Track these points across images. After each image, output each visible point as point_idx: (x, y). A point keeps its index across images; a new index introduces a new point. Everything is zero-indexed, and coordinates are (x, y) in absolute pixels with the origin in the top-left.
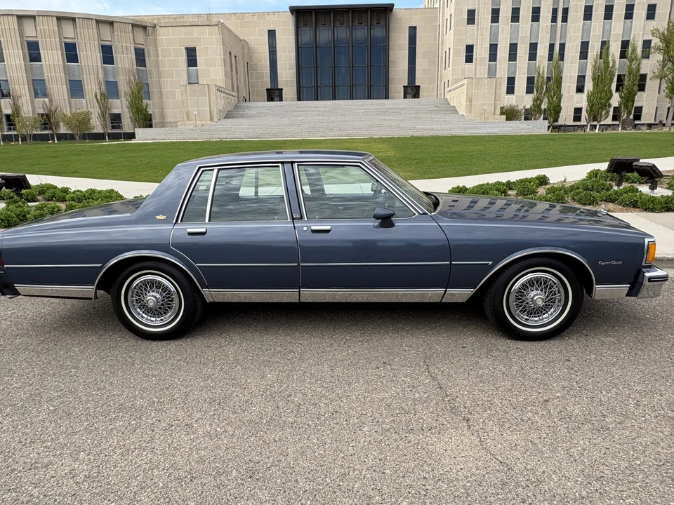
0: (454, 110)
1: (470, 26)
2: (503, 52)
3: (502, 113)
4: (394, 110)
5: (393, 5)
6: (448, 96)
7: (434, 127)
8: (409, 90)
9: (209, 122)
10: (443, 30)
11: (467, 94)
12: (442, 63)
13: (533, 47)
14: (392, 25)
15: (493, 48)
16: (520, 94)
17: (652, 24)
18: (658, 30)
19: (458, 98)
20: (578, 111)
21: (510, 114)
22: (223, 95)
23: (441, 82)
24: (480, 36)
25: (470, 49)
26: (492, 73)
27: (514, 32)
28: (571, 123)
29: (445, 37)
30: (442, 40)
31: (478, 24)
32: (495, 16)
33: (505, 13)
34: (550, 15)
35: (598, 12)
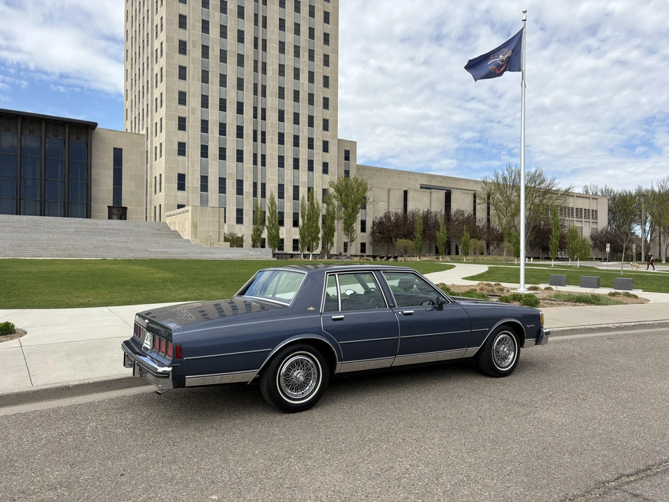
0: (176, 235)
1: (181, 158)
2: (213, 185)
3: (226, 240)
4: (111, 231)
5: (96, 125)
6: (168, 221)
7: (168, 250)
8: (115, 211)
10: (151, 157)
11: (192, 220)
12: (151, 187)
13: (240, 183)
14: (95, 144)
15: (204, 180)
16: (232, 223)
17: (327, 178)
18: (333, 183)
19: (182, 223)
20: (295, 242)
23: (151, 205)
24: (191, 166)
25: (181, 178)
26: (204, 202)
27: (222, 169)
29: (154, 163)
30: (151, 165)
31: (188, 156)
32: (204, 151)
33: (213, 151)
34: (252, 158)
35: (289, 162)
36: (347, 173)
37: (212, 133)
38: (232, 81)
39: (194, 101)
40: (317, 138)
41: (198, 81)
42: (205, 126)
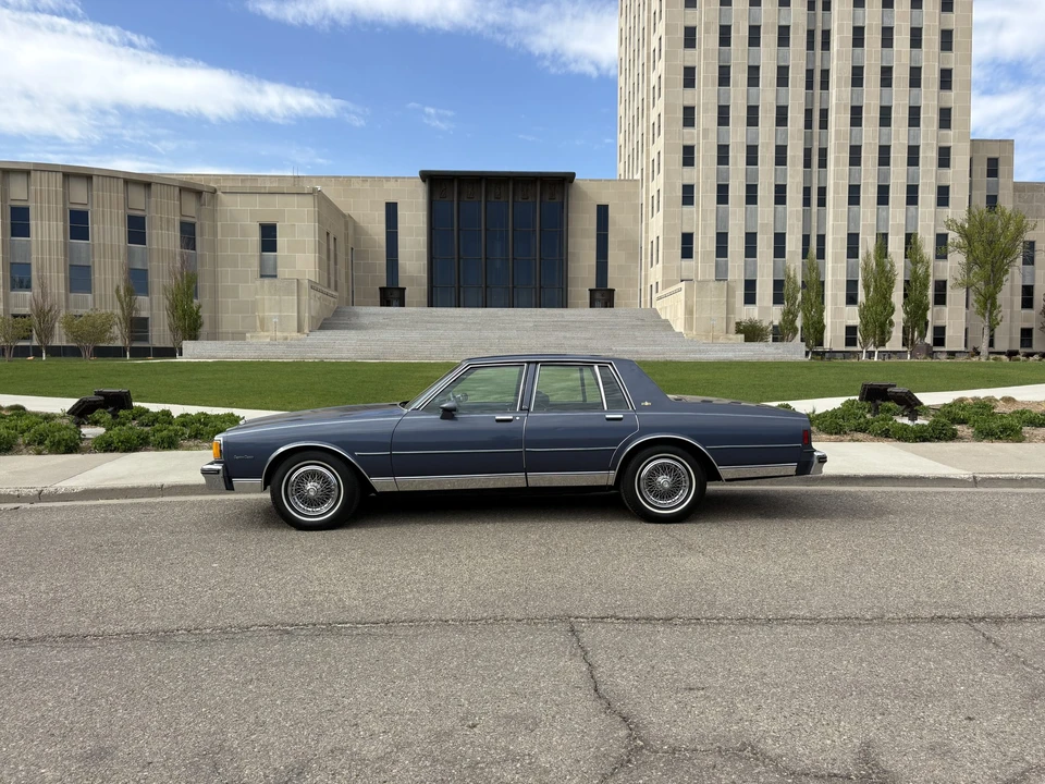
0: (667, 326)
1: (687, 209)
2: (736, 245)
3: (738, 331)
4: (577, 324)
5: (574, 174)
6: (657, 305)
7: (639, 348)
8: (598, 295)
9: (295, 334)
10: (647, 212)
11: (686, 302)
12: (646, 258)
13: (780, 239)
14: (573, 202)
15: (722, 239)
16: (765, 304)
17: (949, 212)
18: (955, 221)
19: (672, 308)
20: (851, 330)
21: (751, 333)
22: (319, 294)
23: (646, 283)
24: (702, 220)
25: (687, 239)
26: (721, 275)
27: (750, 218)
28: (843, 348)
29: (650, 220)
30: (647, 224)
31: (698, 205)
32: (723, 194)
33: (737, 191)
34: (801, 196)
35: (869, 194)
36: (992, 201)
37: (735, 164)
38: (768, 75)
39: (706, 118)
40: (927, 144)
41: (713, 85)
42: (723, 155)
